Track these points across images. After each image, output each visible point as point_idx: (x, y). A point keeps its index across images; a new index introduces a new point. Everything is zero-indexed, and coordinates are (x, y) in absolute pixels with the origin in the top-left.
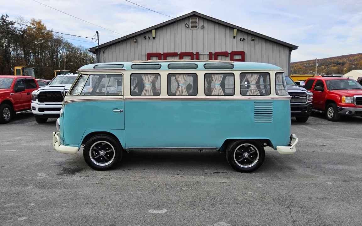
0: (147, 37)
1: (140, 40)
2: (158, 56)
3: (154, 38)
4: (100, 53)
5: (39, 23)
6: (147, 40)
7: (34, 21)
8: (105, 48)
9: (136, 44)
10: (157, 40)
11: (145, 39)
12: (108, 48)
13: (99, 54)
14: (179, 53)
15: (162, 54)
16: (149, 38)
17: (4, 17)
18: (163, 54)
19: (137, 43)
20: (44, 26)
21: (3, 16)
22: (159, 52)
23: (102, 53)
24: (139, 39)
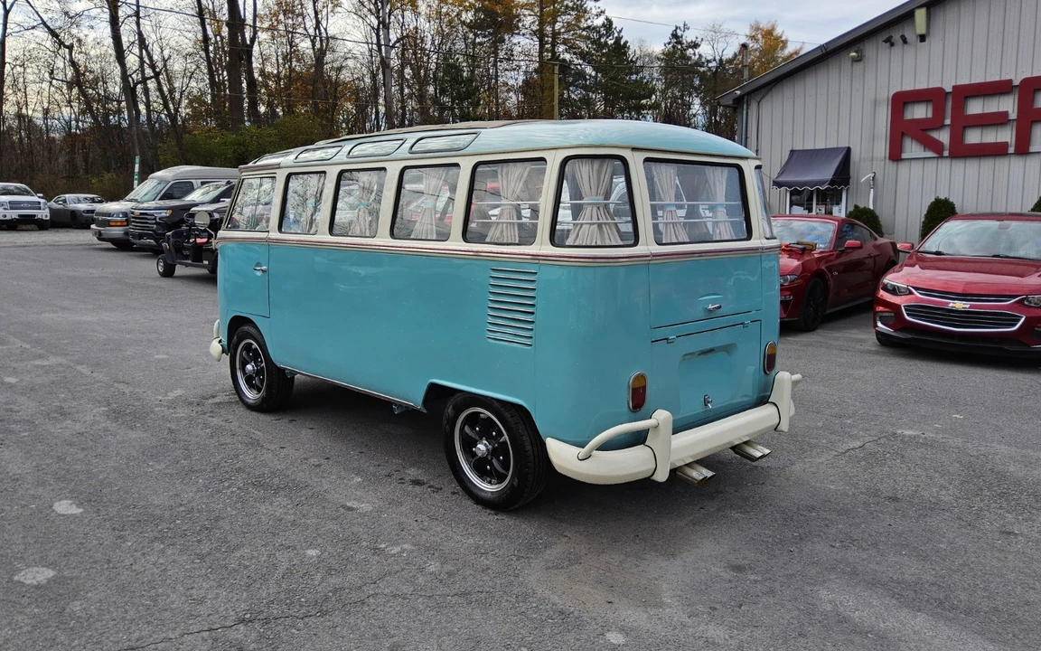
0: (896, 37)
1: (873, 50)
2: (931, 101)
3: (923, 38)
4: (747, 109)
5: (769, 34)
6: (897, 50)
7: (757, 29)
8: (763, 91)
9: (858, 67)
10: (934, 43)
11: (892, 45)
12: (771, 89)
13: (745, 112)
14: (1016, 83)
15: (949, 89)
16: (905, 41)
17: (678, 31)
18: (951, 90)
19: (862, 63)
20: (784, 38)
21: (677, 28)
22: (939, 85)
23: (754, 106)
24: (870, 49)
